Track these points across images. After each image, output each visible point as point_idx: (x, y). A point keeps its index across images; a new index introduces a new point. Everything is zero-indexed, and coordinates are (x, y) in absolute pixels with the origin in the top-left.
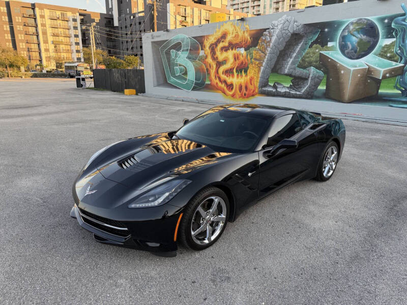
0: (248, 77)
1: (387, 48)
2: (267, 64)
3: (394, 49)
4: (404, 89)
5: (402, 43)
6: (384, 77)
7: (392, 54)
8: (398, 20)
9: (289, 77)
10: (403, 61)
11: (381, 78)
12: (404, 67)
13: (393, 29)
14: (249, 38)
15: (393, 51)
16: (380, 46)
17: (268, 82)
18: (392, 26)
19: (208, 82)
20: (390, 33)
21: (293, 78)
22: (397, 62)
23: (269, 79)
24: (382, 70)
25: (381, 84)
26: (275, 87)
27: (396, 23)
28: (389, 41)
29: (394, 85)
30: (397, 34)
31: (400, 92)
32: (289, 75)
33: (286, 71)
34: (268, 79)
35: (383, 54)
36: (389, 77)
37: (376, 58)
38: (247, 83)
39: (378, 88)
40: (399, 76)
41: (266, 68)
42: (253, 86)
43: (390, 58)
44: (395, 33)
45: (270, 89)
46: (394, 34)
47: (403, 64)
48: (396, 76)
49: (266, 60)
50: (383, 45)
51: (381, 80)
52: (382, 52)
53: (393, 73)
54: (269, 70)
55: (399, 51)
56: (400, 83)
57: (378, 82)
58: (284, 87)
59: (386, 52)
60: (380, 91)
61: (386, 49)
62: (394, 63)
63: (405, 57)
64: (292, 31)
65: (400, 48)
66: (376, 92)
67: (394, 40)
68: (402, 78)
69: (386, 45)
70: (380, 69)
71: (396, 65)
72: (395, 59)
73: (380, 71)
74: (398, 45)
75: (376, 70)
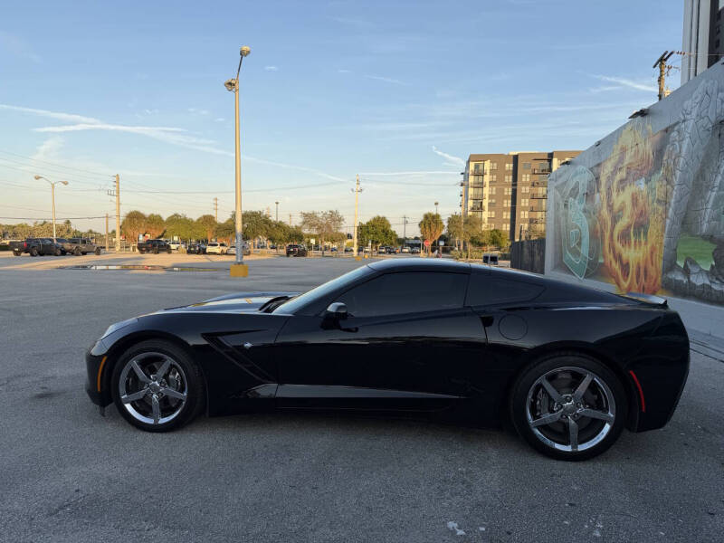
0: (649, 246)
2: (675, 210)
9: (708, 243)
14: (651, 152)
17: (675, 257)
19: (601, 261)
21: (715, 247)
23: (678, 251)
26: (686, 272)
32: (710, 238)
33: (705, 228)
34: (675, 250)
38: (646, 260)
41: (673, 222)
42: (654, 268)
45: (679, 277)
49: (673, 201)
54: (677, 227)
58: (701, 270)
64: (713, 118)
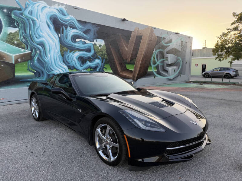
1: (13, 36)
3: (19, 37)
4: (36, 71)
5: (25, 34)
6: (17, 62)
7: (19, 42)
8: (16, 12)
10: (29, 48)
11: (14, 63)
12: (31, 53)
13: (15, 20)
15: (19, 39)
16: (5, 33)
18: (13, 17)
20: (12, 23)
22: (25, 49)
24: (13, 56)
25: (15, 68)
27: (15, 15)
28: (13, 30)
29: (27, 68)
30: (18, 25)
31: (33, 74)
35: (10, 41)
36: (21, 62)
37: (4, 44)
39: (14, 72)
40: (30, 61)
43: (18, 45)
44: (17, 24)
46: (15, 24)
47: (30, 51)
48: (26, 61)
50: (9, 32)
51: (14, 64)
52: (9, 39)
53: (23, 58)
55: (24, 40)
56: (31, 66)
57: (12, 67)
59: (12, 39)
60: (16, 74)
61: (11, 37)
62: (22, 50)
63: (30, 45)
65: (24, 38)
66: (12, 76)
67: (17, 29)
68: (32, 63)
69: (11, 33)
70: (11, 55)
71: (24, 51)
72: (23, 46)
73: (11, 56)
74: (21, 34)
75: (8, 55)
